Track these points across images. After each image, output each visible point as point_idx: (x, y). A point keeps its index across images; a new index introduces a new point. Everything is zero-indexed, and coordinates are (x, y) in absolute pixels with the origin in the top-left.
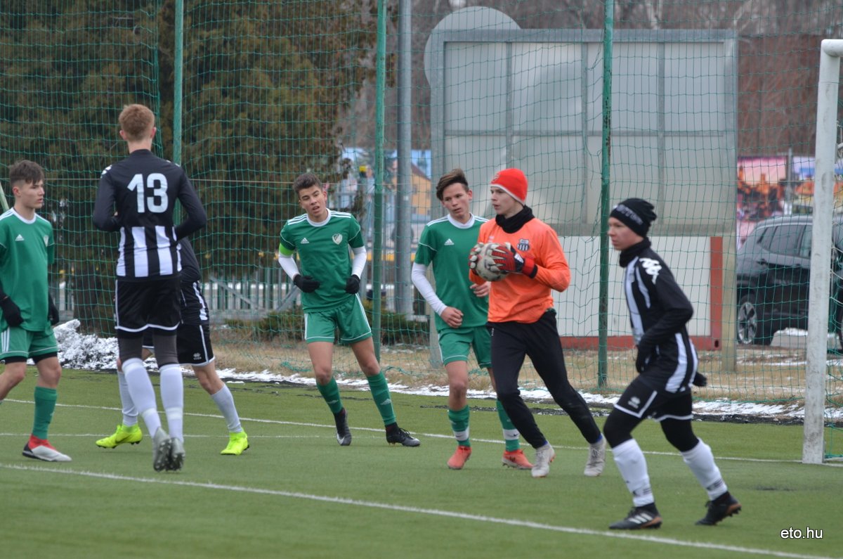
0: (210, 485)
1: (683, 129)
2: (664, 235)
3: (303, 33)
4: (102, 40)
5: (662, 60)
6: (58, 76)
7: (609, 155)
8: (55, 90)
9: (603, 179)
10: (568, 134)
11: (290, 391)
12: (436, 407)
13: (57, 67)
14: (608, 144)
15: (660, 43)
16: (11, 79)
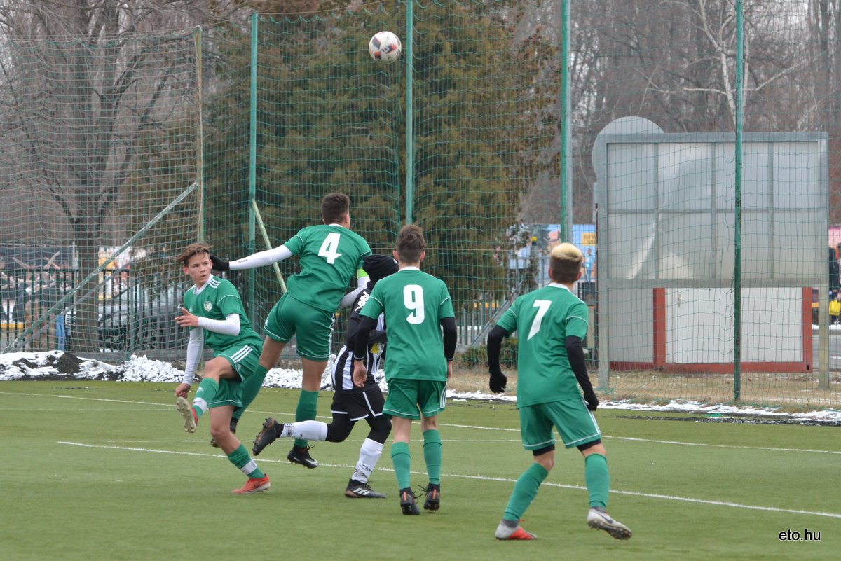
0: (479, 477)
1: (787, 206)
2: (776, 287)
3: (494, 139)
4: (345, 145)
5: (771, 154)
6: (311, 172)
7: (741, 227)
8: (309, 182)
9: (736, 245)
10: (701, 211)
11: (502, 406)
12: (618, 417)
13: (310, 165)
14: (740, 218)
15: (769, 142)
16: (276, 175)
